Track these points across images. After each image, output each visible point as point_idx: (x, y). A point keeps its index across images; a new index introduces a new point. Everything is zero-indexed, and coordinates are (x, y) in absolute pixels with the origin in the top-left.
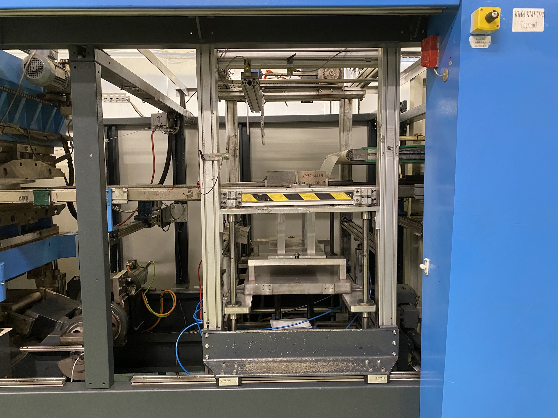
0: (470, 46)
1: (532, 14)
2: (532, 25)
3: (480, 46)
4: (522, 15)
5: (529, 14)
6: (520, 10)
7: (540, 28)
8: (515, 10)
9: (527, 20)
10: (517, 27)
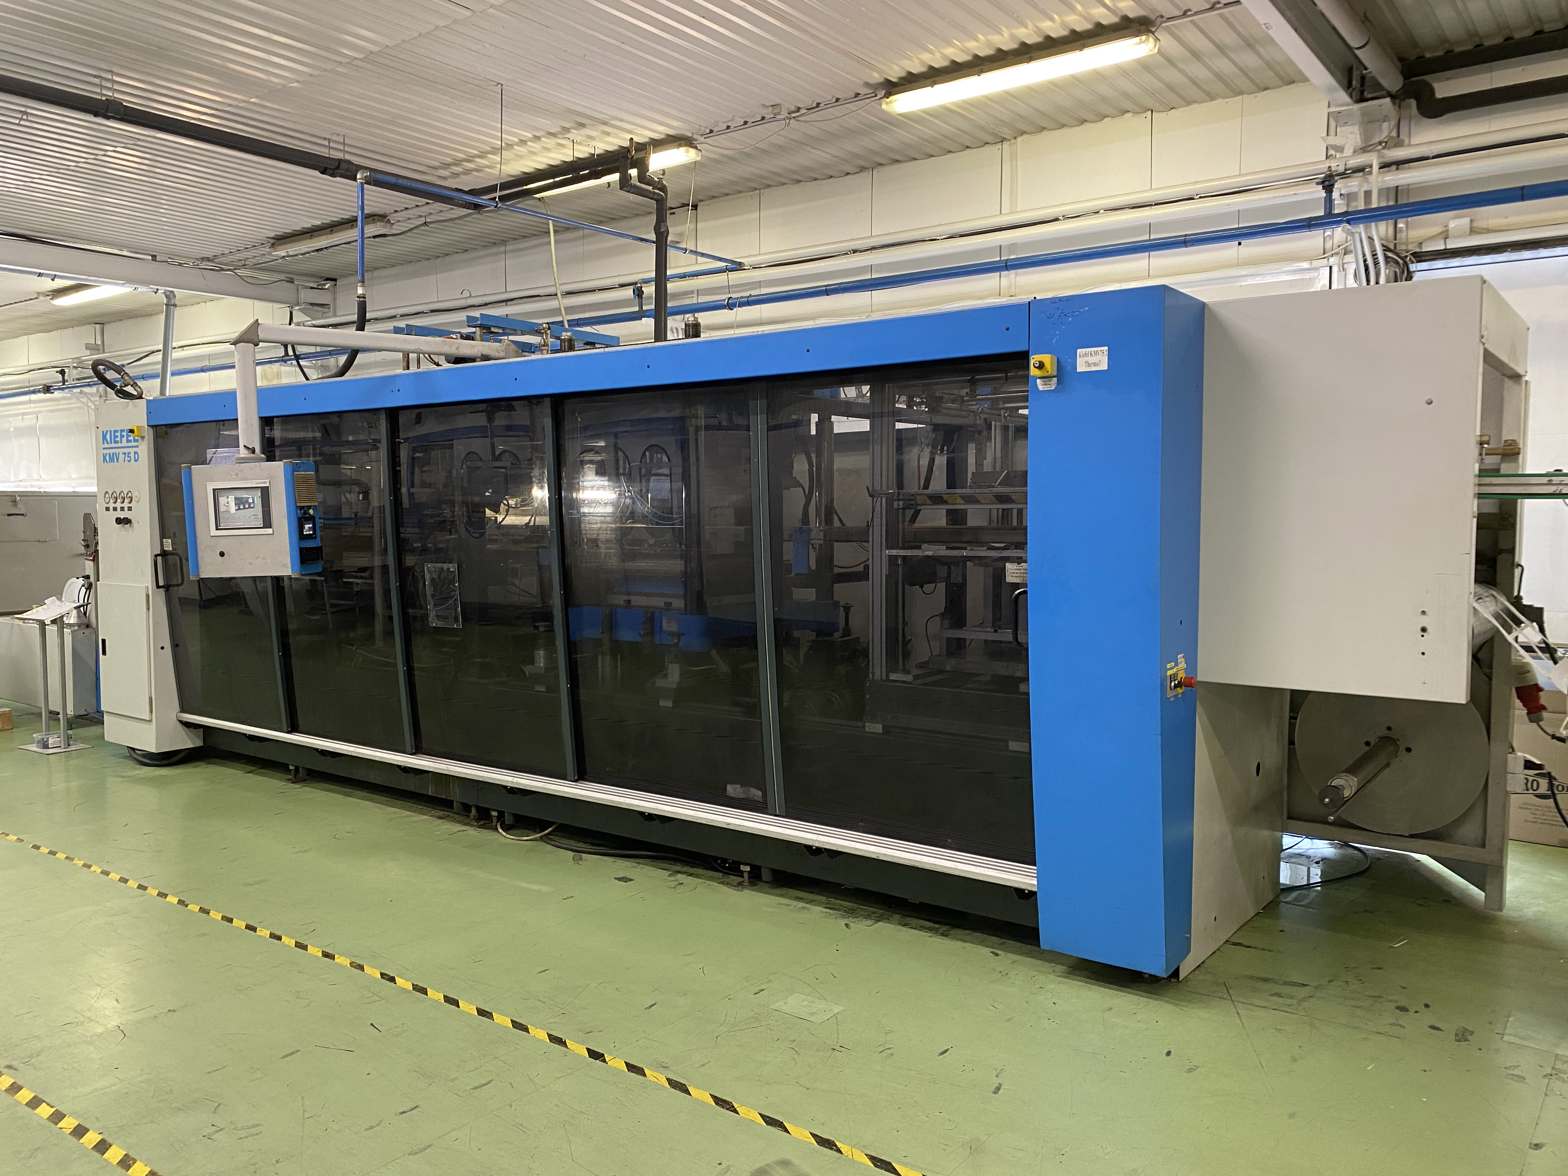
0: (1038, 388)
1: (1096, 353)
2: (1095, 364)
3: (1046, 388)
4: (1086, 355)
5: (1093, 353)
6: (1084, 350)
7: (1104, 366)
8: (1079, 351)
9: (1091, 360)
10: (1081, 368)
